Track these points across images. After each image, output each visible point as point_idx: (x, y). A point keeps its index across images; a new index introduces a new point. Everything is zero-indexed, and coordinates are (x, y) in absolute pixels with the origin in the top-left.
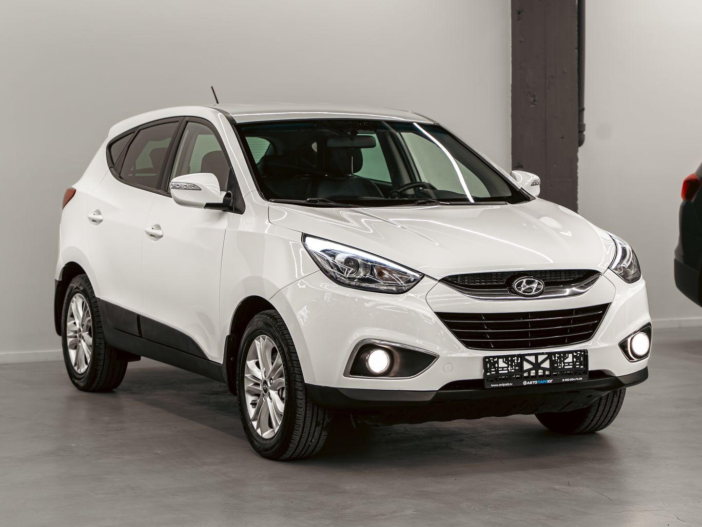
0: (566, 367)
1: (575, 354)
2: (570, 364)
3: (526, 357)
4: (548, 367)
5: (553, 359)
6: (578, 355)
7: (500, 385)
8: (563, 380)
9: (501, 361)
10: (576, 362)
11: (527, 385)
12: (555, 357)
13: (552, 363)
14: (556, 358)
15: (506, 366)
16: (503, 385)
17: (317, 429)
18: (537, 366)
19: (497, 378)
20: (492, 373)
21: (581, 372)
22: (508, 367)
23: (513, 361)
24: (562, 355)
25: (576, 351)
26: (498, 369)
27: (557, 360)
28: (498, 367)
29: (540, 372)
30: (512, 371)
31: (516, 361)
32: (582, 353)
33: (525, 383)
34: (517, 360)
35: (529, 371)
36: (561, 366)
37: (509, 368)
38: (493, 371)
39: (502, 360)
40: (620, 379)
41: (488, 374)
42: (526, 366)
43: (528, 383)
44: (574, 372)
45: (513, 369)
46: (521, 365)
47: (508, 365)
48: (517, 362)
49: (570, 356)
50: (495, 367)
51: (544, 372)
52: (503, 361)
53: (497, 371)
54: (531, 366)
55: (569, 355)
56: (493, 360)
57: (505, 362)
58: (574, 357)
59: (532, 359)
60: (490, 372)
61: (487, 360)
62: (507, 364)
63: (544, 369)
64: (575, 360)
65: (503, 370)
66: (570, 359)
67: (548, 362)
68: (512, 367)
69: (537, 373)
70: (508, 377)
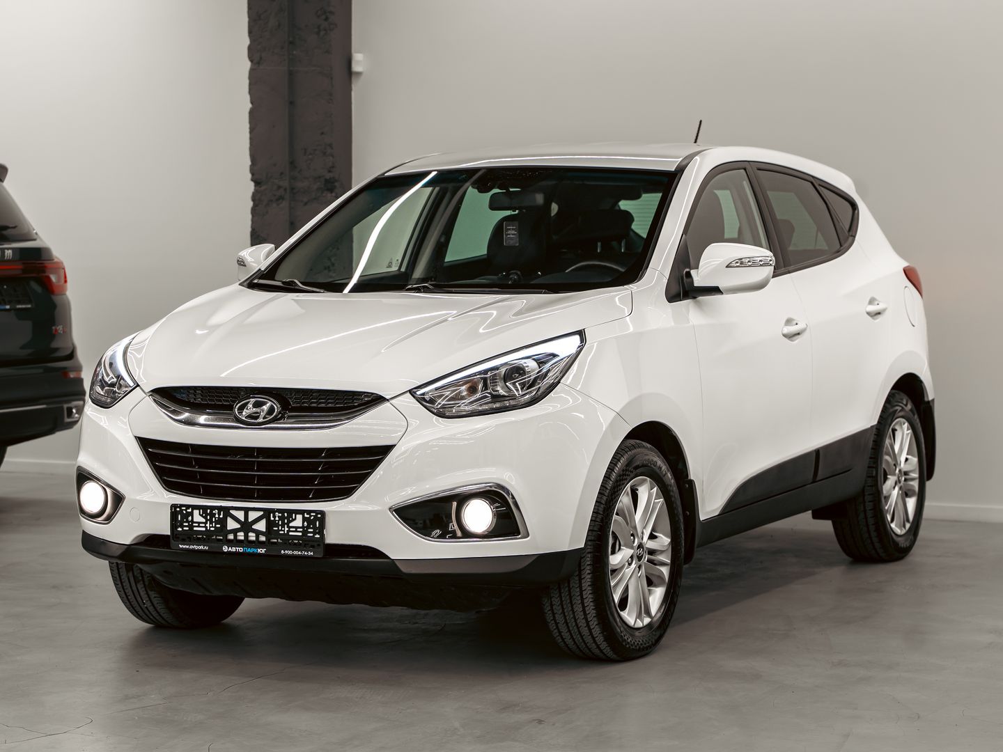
0: (291, 533)
1: (306, 516)
2: (299, 530)
3: (231, 511)
4: (264, 529)
5: (272, 519)
6: (312, 518)
7: (192, 547)
8: (282, 552)
9: (196, 512)
10: (308, 527)
11: (229, 553)
12: (274, 517)
13: (270, 525)
14: (277, 519)
15: (204, 520)
16: (196, 547)
17: (138, 586)
18: (246, 526)
19: (191, 536)
20: (185, 528)
21: (315, 544)
22: (206, 523)
23: (213, 515)
24: (286, 514)
25: (309, 512)
26: (192, 524)
27: (279, 521)
28: (192, 521)
29: (252, 536)
30: (212, 529)
31: (217, 516)
32: (319, 516)
33: (225, 549)
34: (219, 514)
35: (235, 531)
36: (284, 531)
37: (208, 525)
38: (186, 526)
39: (198, 511)
40: (397, 563)
41: (180, 529)
42: (232, 525)
43: (230, 549)
44: (305, 542)
45: (212, 527)
46: (223, 522)
47: (207, 520)
48: (219, 517)
49: (299, 517)
50: (187, 521)
51: (257, 537)
52: (200, 514)
53: (191, 527)
54: (238, 526)
55: (297, 516)
56: (186, 510)
57: (202, 516)
58: (304, 519)
59: (240, 515)
60: (182, 526)
61: (178, 509)
62: (205, 518)
63: (258, 533)
64: (306, 523)
65: (199, 526)
66: (298, 521)
67: (263, 522)
68: (211, 523)
69: (246, 536)
70: (207, 537)
